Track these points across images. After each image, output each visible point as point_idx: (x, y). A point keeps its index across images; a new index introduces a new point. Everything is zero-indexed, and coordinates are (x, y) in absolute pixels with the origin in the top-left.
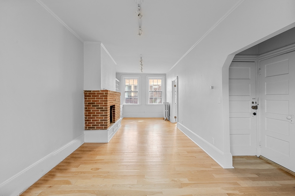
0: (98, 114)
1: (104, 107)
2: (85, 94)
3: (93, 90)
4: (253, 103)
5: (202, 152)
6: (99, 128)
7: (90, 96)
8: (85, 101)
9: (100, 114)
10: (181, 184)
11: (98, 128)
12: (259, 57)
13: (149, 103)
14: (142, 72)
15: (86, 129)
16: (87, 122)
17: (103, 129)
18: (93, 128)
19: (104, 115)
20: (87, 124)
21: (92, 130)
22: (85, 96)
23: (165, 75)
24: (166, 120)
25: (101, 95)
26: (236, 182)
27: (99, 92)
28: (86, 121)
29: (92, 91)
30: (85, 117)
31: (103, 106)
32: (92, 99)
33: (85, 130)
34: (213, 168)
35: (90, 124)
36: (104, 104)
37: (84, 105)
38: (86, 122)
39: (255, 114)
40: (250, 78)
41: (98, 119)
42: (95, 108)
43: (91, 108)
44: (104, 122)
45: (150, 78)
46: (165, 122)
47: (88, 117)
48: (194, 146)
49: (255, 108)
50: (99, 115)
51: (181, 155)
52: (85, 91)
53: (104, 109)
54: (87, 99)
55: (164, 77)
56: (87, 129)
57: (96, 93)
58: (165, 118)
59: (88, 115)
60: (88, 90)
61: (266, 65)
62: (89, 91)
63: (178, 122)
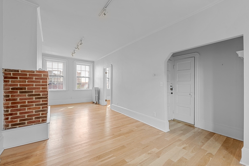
0: (32, 103)
1: (41, 94)
2: (5, 74)
3: (22, 69)
4: (171, 86)
5: (144, 124)
6: (33, 122)
7: (17, 78)
8: (5, 85)
9: (35, 102)
10: (156, 153)
11: (31, 123)
12: (174, 58)
13: (76, 89)
14: (73, 56)
15: (6, 127)
16: (10, 117)
17: (40, 123)
18: (21, 124)
19: (42, 104)
20: (9, 120)
21: (19, 127)
22: (5, 78)
23: (93, 62)
24: (96, 103)
25: (36, 77)
26: (179, 139)
27: (34, 72)
28: (5, 115)
29: (20, 71)
30: (6, 110)
31: (41, 92)
32: (20, 82)
33: (5, 129)
34: (161, 134)
35: (16, 120)
36: (41, 90)
37: (3, 91)
38: (7, 117)
39: (172, 93)
40: (170, 70)
41: (31, 110)
42: (25, 96)
43: (18, 96)
44: (41, 113)
45: (78, 64)
46: (95, 106)
47: (11, 109)
48: (136, 122)
49: (172, 89)
50: (33, 105)
51: (134, 131)
52: (6, 70)
53: (41, 96)
54: (10, 83)
55: (92, 64)
56: (10, 126)
57: (28, 73)
58: (95, 102)
59: (11, 106)
60: (12, 69)
61: (177, 63)
62: (14, 70)
63: (112, 104)
